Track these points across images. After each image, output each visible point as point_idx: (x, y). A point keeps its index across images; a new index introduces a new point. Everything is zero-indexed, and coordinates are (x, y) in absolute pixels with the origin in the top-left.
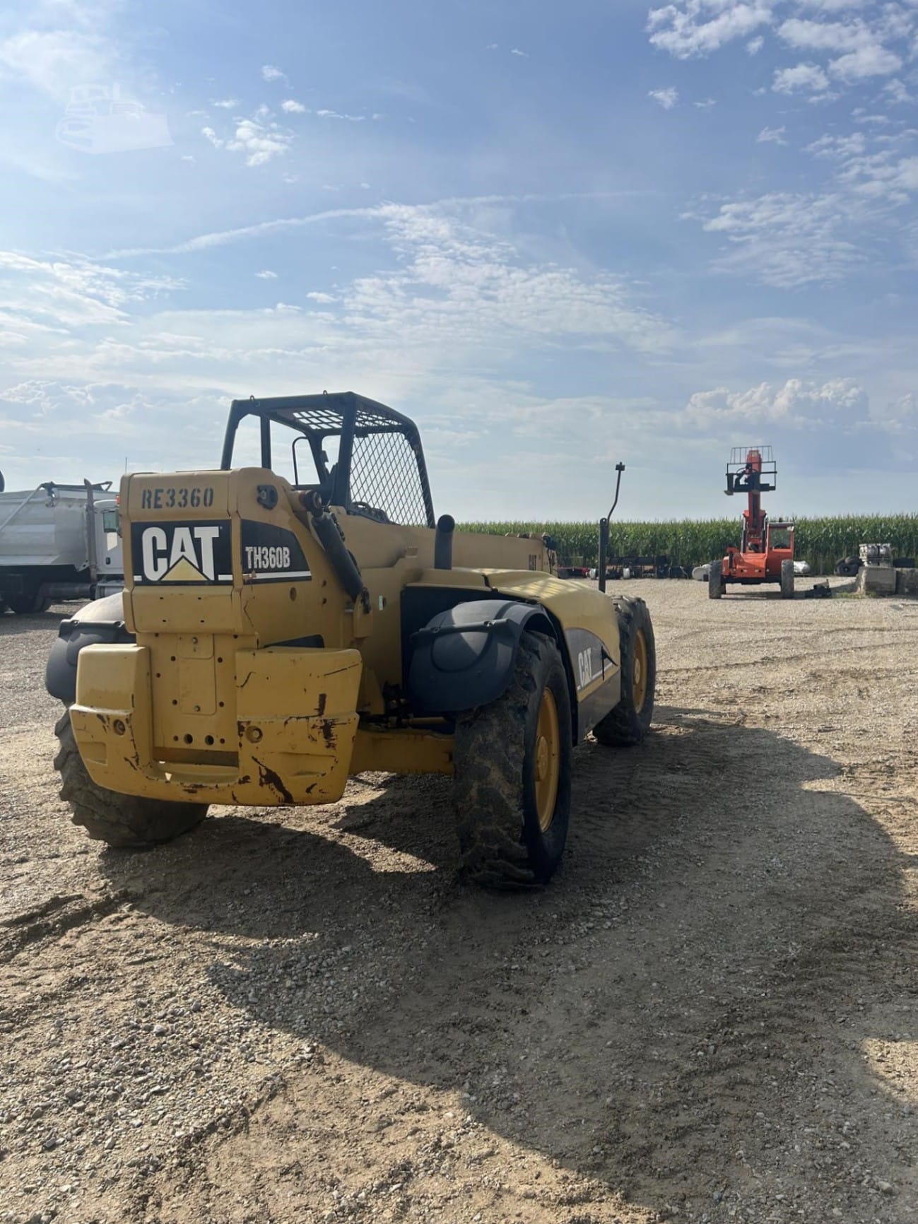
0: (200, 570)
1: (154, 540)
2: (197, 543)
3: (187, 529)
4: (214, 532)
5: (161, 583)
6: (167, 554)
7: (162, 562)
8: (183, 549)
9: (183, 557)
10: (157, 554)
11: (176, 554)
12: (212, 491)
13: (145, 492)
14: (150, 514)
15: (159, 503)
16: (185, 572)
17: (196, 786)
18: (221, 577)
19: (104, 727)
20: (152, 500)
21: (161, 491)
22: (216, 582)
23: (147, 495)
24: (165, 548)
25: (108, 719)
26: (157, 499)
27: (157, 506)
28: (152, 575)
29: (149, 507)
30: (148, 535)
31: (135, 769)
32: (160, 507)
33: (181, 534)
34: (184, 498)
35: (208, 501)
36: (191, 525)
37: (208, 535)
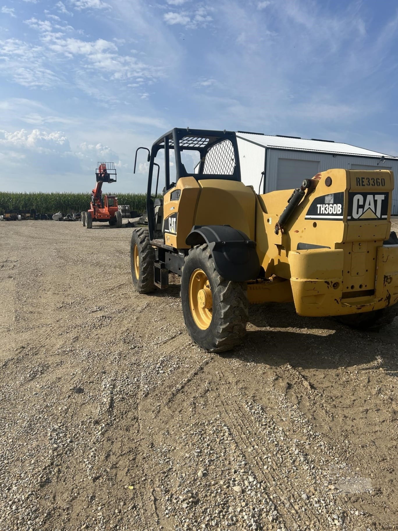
0: (375, 214)
1: (358, 200)
2: (375, 202)
3: (372, 196)
4: (382, 197)
5: (359, 219)
6: (362, 207)
7: (361, 210)
8: (370, 205)
9: (369, 208)
10: (359, 207)
11: (367, 206)
12: (384, 179)
13: (357, 178)
14: (361, 189)
15: (364, 184)
16: (369, 215)
17: (362, 306)
18: (383, 217)
19: (328, 287)
20: (361, 182)
21: (364, 178)
22: (381, 219)
23: (358, 180)
24: (362, 204)
25: (332, 283)
26: (363, 182)
27: (363, 185)
28: (355, 216)
29: (360, 185)
30: (356, 198)
31: (338, 303)
32: (364, 185)
33: (370, 198)
34: (374, 182)
35: (383, 184)
36: (374, 194)
37: (380, 198)
